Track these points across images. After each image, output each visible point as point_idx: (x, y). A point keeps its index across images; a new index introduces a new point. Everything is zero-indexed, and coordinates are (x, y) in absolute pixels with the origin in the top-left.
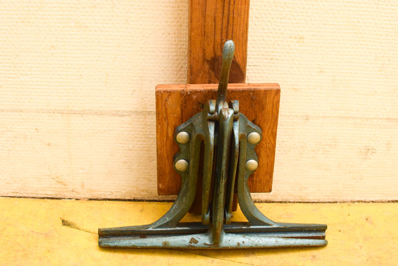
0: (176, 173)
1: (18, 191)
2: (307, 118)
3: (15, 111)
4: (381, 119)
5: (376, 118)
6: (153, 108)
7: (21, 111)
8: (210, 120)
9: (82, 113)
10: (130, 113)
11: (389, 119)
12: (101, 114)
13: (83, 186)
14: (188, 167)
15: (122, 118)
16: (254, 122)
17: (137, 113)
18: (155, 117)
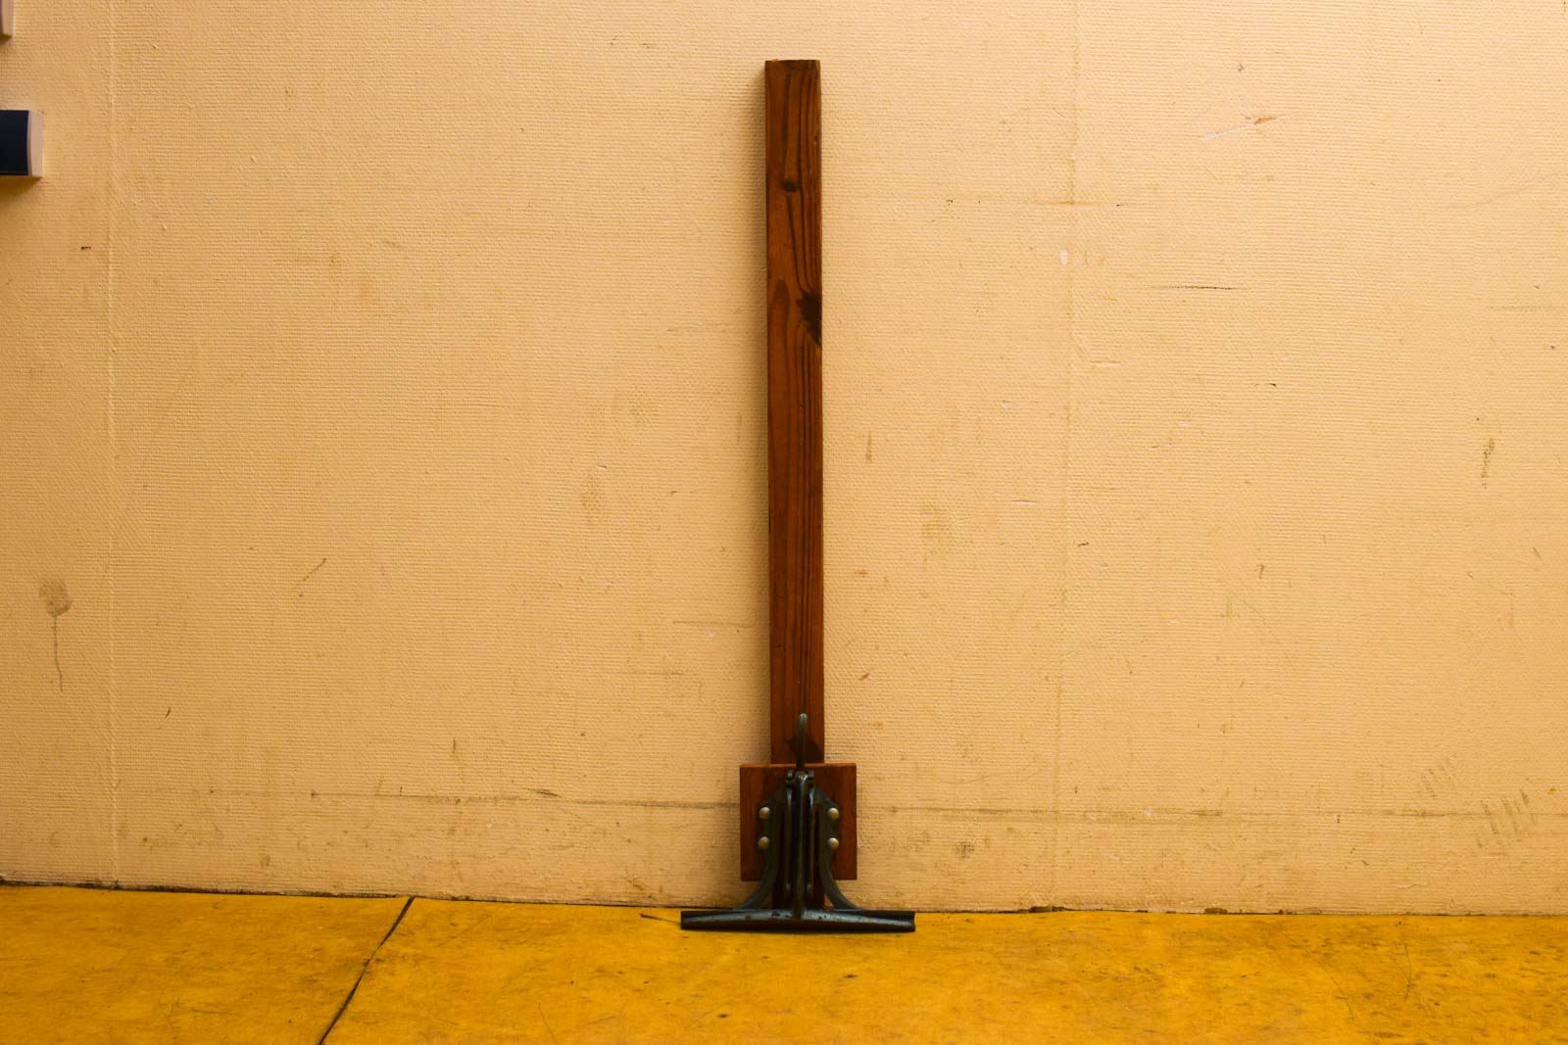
0: (759, 851)
1: (590, 897)
2: (894, 810)
3: (597, 803)
4: (972, 810)
5: (968, 810)
6: (737, 800)
7: (603, 803)
8: (788, 786)
9: (665, 805)
10: (713, 806)
11: (980, 810)
12: (685, 806)
13: (661, 891)
14: (770, 844)
15: (706, 811)
16: (833, 799)
17: (720, 805)
18: (738, 810)
